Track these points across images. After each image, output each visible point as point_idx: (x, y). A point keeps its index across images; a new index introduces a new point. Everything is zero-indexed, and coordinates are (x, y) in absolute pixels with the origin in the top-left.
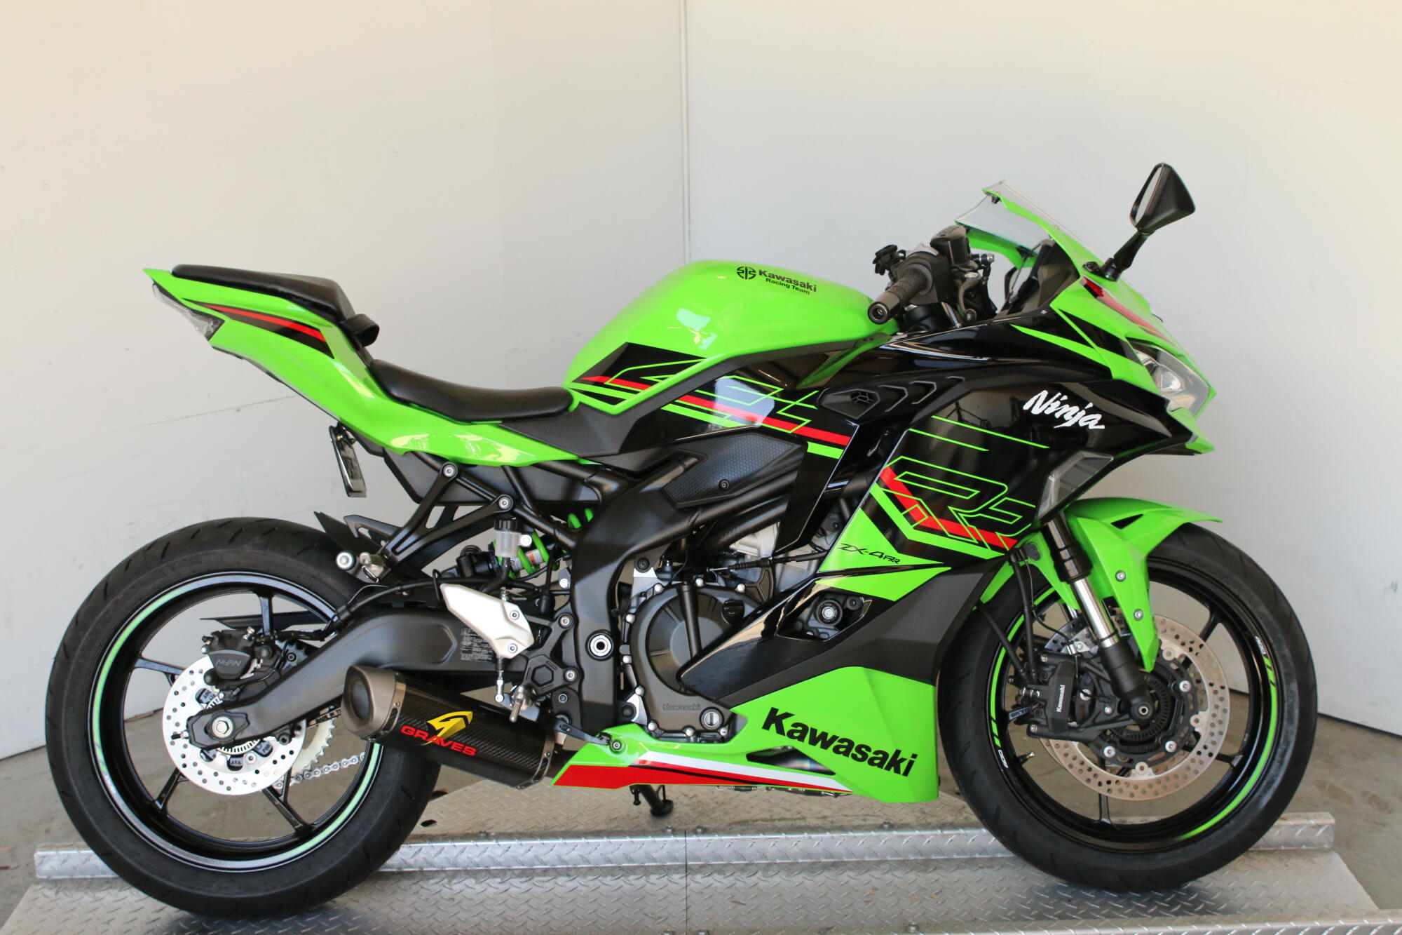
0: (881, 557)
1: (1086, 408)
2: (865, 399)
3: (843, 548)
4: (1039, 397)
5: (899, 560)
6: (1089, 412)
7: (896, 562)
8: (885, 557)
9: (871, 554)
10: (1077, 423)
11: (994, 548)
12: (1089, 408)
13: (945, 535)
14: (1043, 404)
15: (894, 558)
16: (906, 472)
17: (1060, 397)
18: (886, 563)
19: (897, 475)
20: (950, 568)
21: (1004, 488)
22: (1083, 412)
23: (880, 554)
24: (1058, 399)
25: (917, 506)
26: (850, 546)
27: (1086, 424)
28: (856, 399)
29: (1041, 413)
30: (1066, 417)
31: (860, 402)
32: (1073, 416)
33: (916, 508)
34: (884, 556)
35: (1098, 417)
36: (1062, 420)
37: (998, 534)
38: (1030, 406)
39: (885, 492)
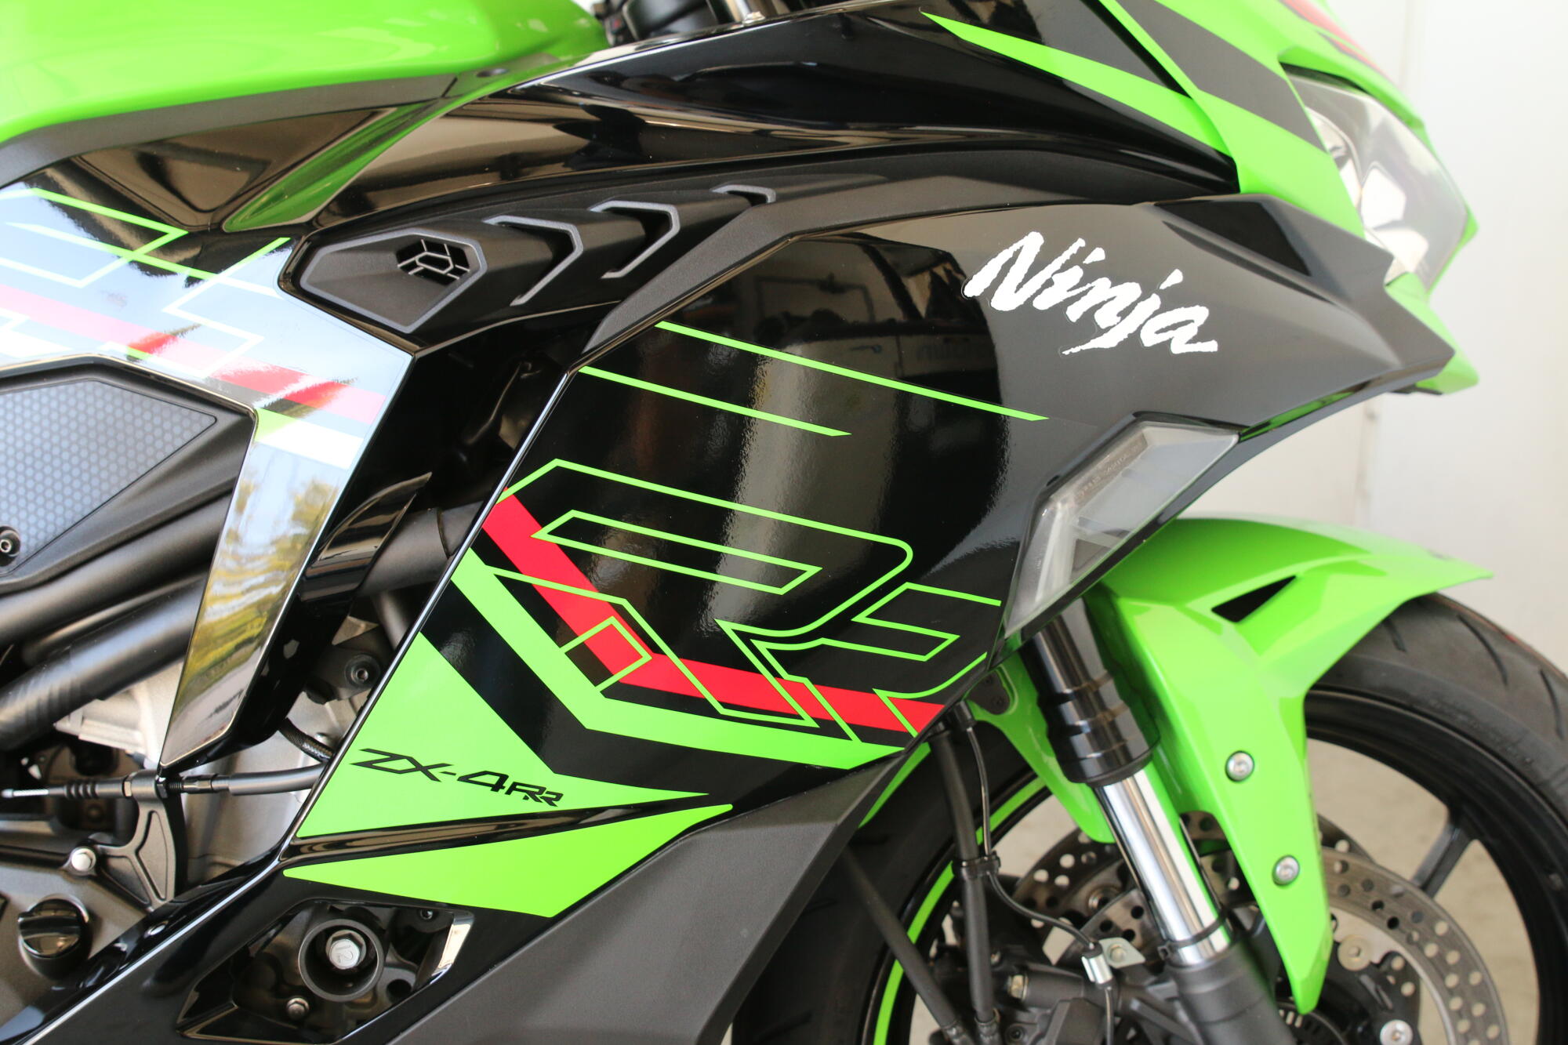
0: (496, 787)
1: (1163, 286)
2: (443, 264)
3: (368, 764)
4: (1017, 254)
5: (559, 796)
6: (1172, 299)
7: (549, 801)
8: (513, 787)
9: (465, 779)
10: (1135, 337)
11: (867, 734)
12: (1174, 287)
13: (711, 712)
14: (1028, 277)
15: (542, 789)
16: (573, 514)
17: (1083, 253)
18: (516, 805)
19: (543, 524)
20: (728, 807)
21: (902, 554)
22: (1155, 301)
23: (494, 780)
24: (1076, 260)
25: (613, 621)
26: (394, 757)
27: (1164, 337)
28: (413, 265)
29: (1020, 307)
30: (1102, 318)
31: (425, 274)
32: (1124, 314)
33: (611, 627)
34: (507, 784)
35: (1199, 314)
36: (1088, 326)
37: (883, 695)
38: (987, 284)
39: (500, 578)
